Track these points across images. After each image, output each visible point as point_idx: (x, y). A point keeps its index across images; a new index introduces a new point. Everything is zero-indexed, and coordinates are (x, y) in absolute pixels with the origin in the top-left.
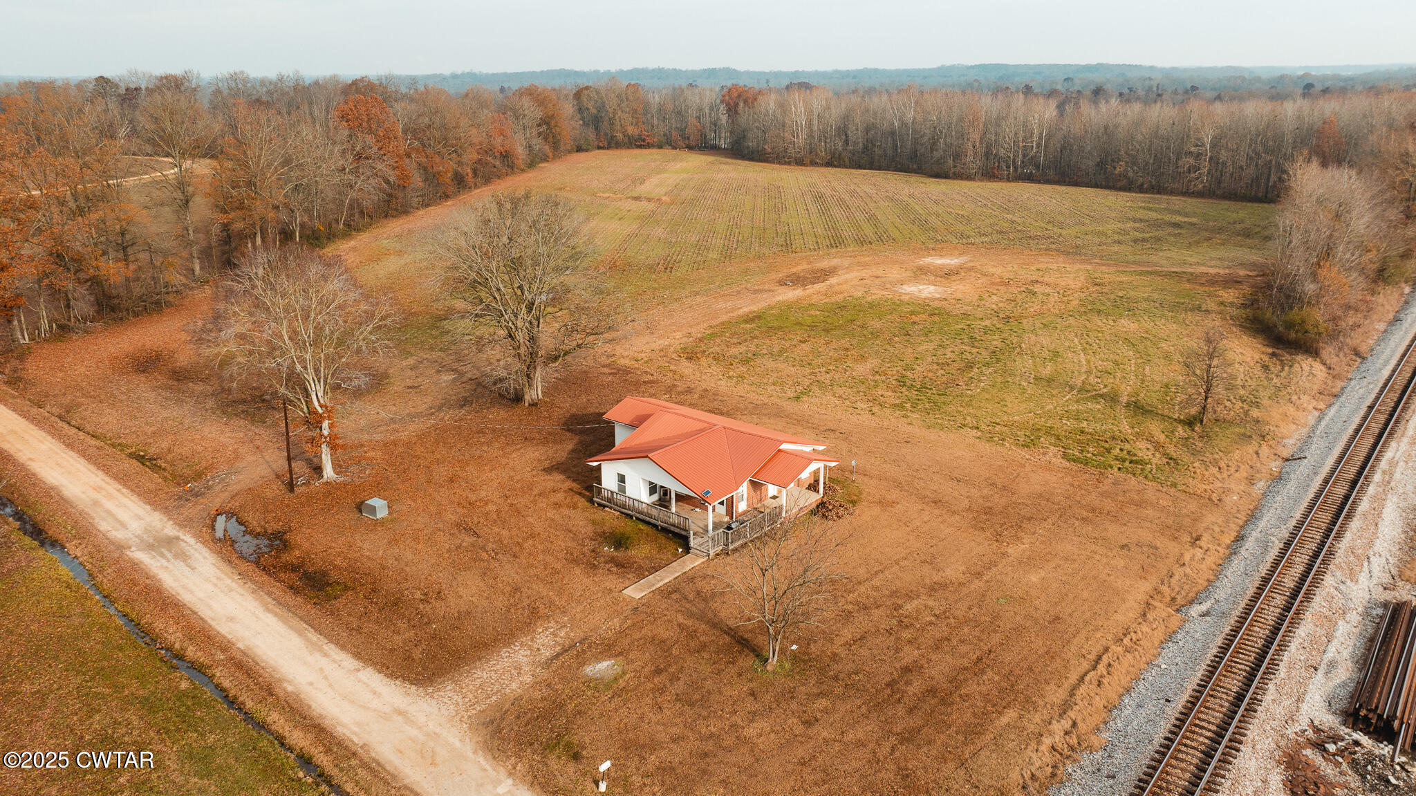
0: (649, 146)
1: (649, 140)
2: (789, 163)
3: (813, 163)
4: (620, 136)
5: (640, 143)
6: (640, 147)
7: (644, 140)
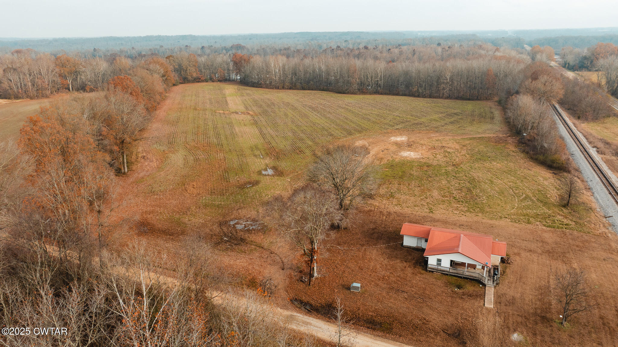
0: (203, 81)
1: (202, 79)
2: (273, 88)
3: (283, 88)
4: (190, 78)
5: (197, 80)
6: (198, 82)
7: (200, 79)
